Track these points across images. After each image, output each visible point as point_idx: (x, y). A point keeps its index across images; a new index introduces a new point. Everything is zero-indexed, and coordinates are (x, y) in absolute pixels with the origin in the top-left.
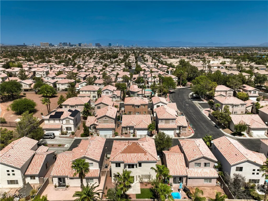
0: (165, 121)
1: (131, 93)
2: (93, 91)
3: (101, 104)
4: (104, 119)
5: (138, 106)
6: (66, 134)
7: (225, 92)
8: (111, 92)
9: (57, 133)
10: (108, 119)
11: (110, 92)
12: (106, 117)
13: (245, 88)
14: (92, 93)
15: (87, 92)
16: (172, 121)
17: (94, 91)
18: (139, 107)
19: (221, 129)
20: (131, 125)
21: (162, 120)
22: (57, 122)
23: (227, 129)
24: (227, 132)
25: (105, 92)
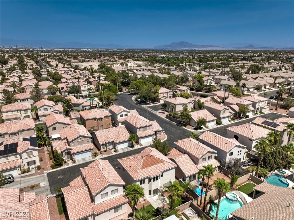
0: (142, 129)
1: (74, 105)
2: (24, 110)
3: (58, 124)
4: (78, 140)
5: (101, 119)
6: (29, 171)
7: (166, 94)
8: (51, 108)
9: (15, 173)
10: (83, 139)
11: (49, 108)
12: (81, 138)
13: (179, 88)
14: (23, 112)
15: (15, 113)
16: (148, 127)
17: (26, 110)
18: (103, 119)
19: (183, 127)
20: (110, 140)
21: (140, 128)
22: (12, 158)
23: (188, 126)
24: (190, 129)
25: (42, 109)
